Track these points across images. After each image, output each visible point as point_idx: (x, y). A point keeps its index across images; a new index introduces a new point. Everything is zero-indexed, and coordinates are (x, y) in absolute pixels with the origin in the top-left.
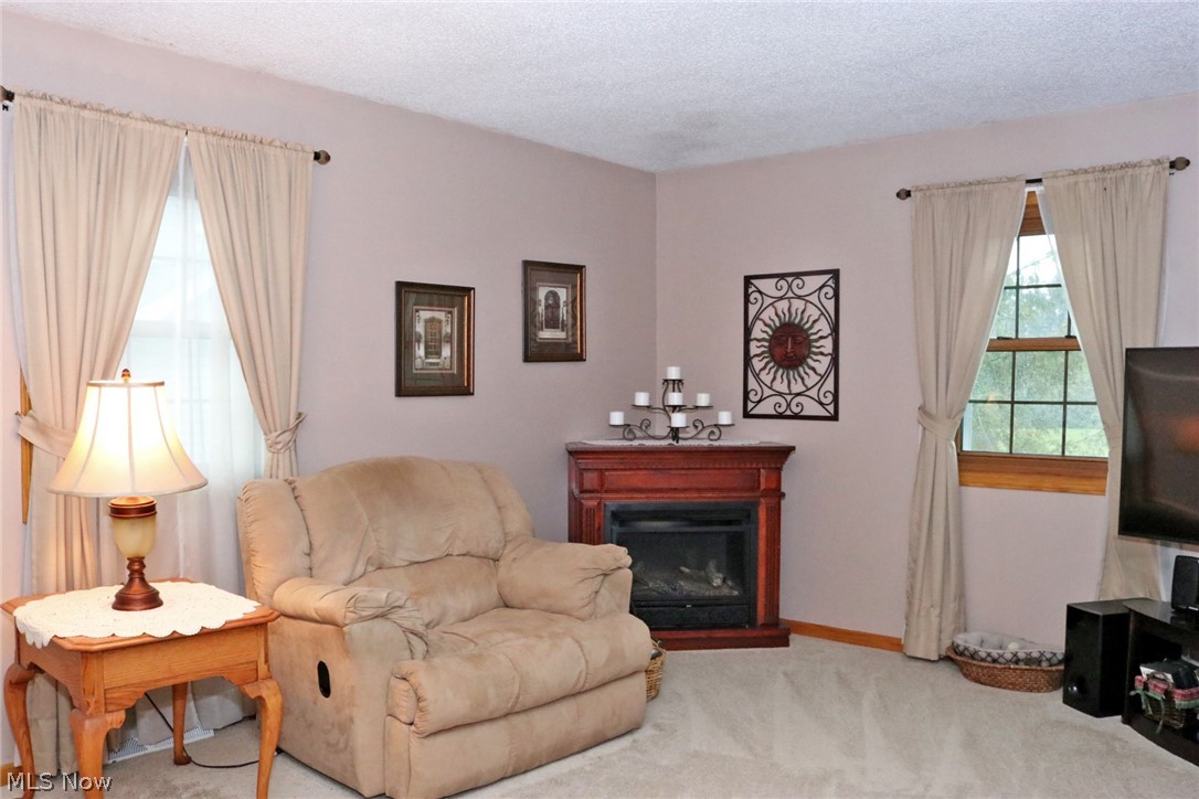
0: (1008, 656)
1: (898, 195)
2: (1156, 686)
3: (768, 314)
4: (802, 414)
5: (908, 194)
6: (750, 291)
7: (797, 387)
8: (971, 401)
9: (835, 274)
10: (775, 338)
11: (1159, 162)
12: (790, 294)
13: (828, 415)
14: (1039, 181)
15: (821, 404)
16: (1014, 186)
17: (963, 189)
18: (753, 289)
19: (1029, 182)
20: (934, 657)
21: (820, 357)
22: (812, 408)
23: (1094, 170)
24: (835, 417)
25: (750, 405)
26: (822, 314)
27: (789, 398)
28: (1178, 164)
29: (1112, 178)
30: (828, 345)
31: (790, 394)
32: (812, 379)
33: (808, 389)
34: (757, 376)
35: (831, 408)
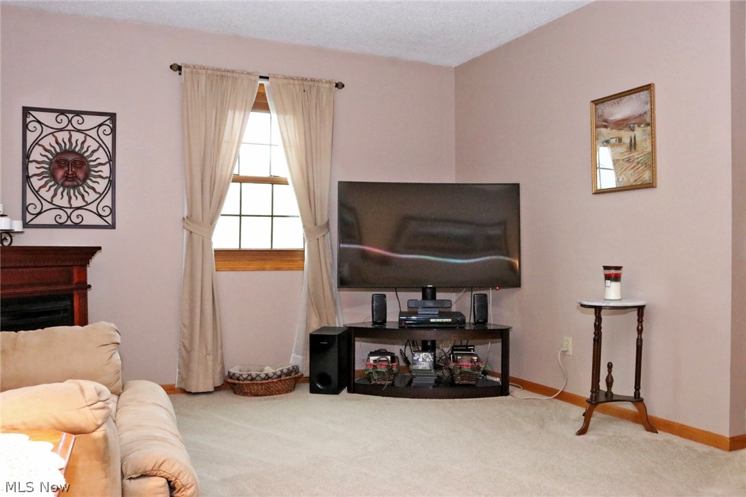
0: (263, 375)
1: (171, 67)
2: (381, 365)
3: (48, 142)
4: (83, 223)
5: (179, 68)
6: (28, 120)
7: (77, 202)
8: (222, 215)
9: (113, 117)
10: (57, 161)
11: (330, 82)
12: (70, 127)
13: (106, 224)
14: (267, 78)
15: (100, 216)
16: (252, 78)
17: (219, 73)
18: (31, 118)
19: (261, 77)
20: (212, 390)
21: (98, 180)
22: (90, 219)
23: (298, 79)
24: (113, 226)
25: (29, 217)
26: (101, 145)
27: (69, 211)
28: (339, 86)
29: (307, 86)
30: (106, 171)
31: (71, 208)
32: (91, 196)
33: (88, 204)
34: (36, 193)
35: (109, 219)
